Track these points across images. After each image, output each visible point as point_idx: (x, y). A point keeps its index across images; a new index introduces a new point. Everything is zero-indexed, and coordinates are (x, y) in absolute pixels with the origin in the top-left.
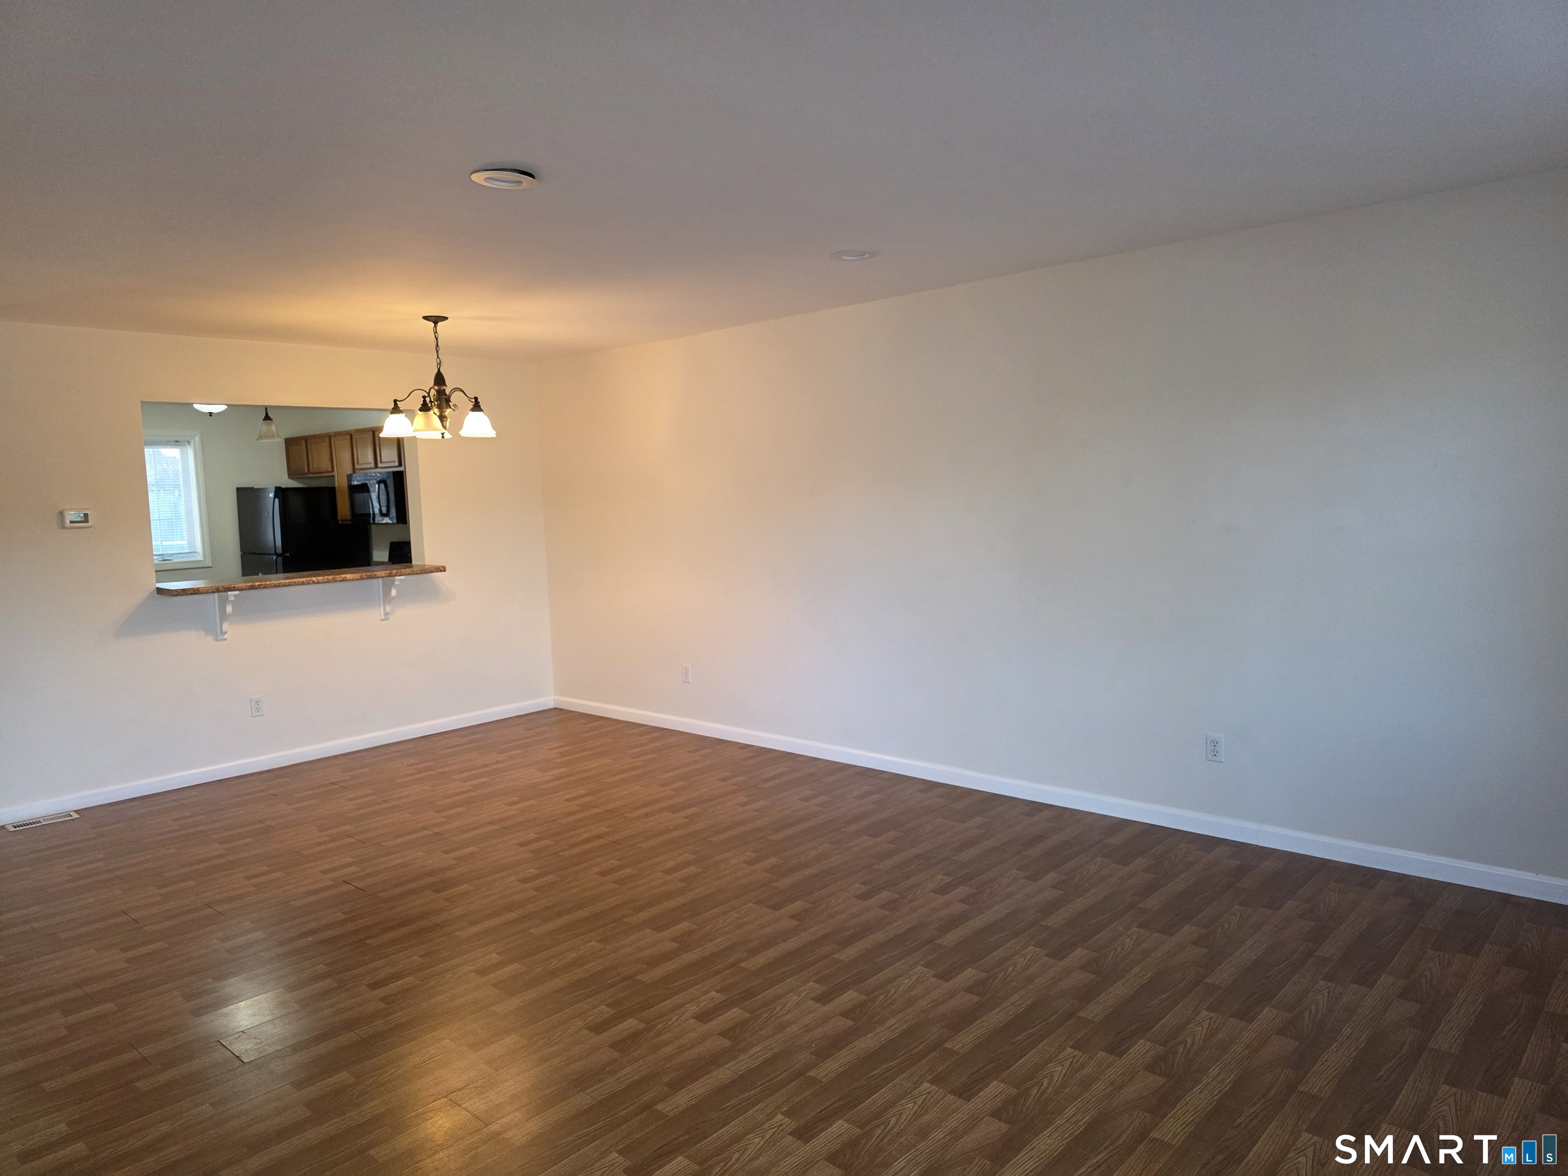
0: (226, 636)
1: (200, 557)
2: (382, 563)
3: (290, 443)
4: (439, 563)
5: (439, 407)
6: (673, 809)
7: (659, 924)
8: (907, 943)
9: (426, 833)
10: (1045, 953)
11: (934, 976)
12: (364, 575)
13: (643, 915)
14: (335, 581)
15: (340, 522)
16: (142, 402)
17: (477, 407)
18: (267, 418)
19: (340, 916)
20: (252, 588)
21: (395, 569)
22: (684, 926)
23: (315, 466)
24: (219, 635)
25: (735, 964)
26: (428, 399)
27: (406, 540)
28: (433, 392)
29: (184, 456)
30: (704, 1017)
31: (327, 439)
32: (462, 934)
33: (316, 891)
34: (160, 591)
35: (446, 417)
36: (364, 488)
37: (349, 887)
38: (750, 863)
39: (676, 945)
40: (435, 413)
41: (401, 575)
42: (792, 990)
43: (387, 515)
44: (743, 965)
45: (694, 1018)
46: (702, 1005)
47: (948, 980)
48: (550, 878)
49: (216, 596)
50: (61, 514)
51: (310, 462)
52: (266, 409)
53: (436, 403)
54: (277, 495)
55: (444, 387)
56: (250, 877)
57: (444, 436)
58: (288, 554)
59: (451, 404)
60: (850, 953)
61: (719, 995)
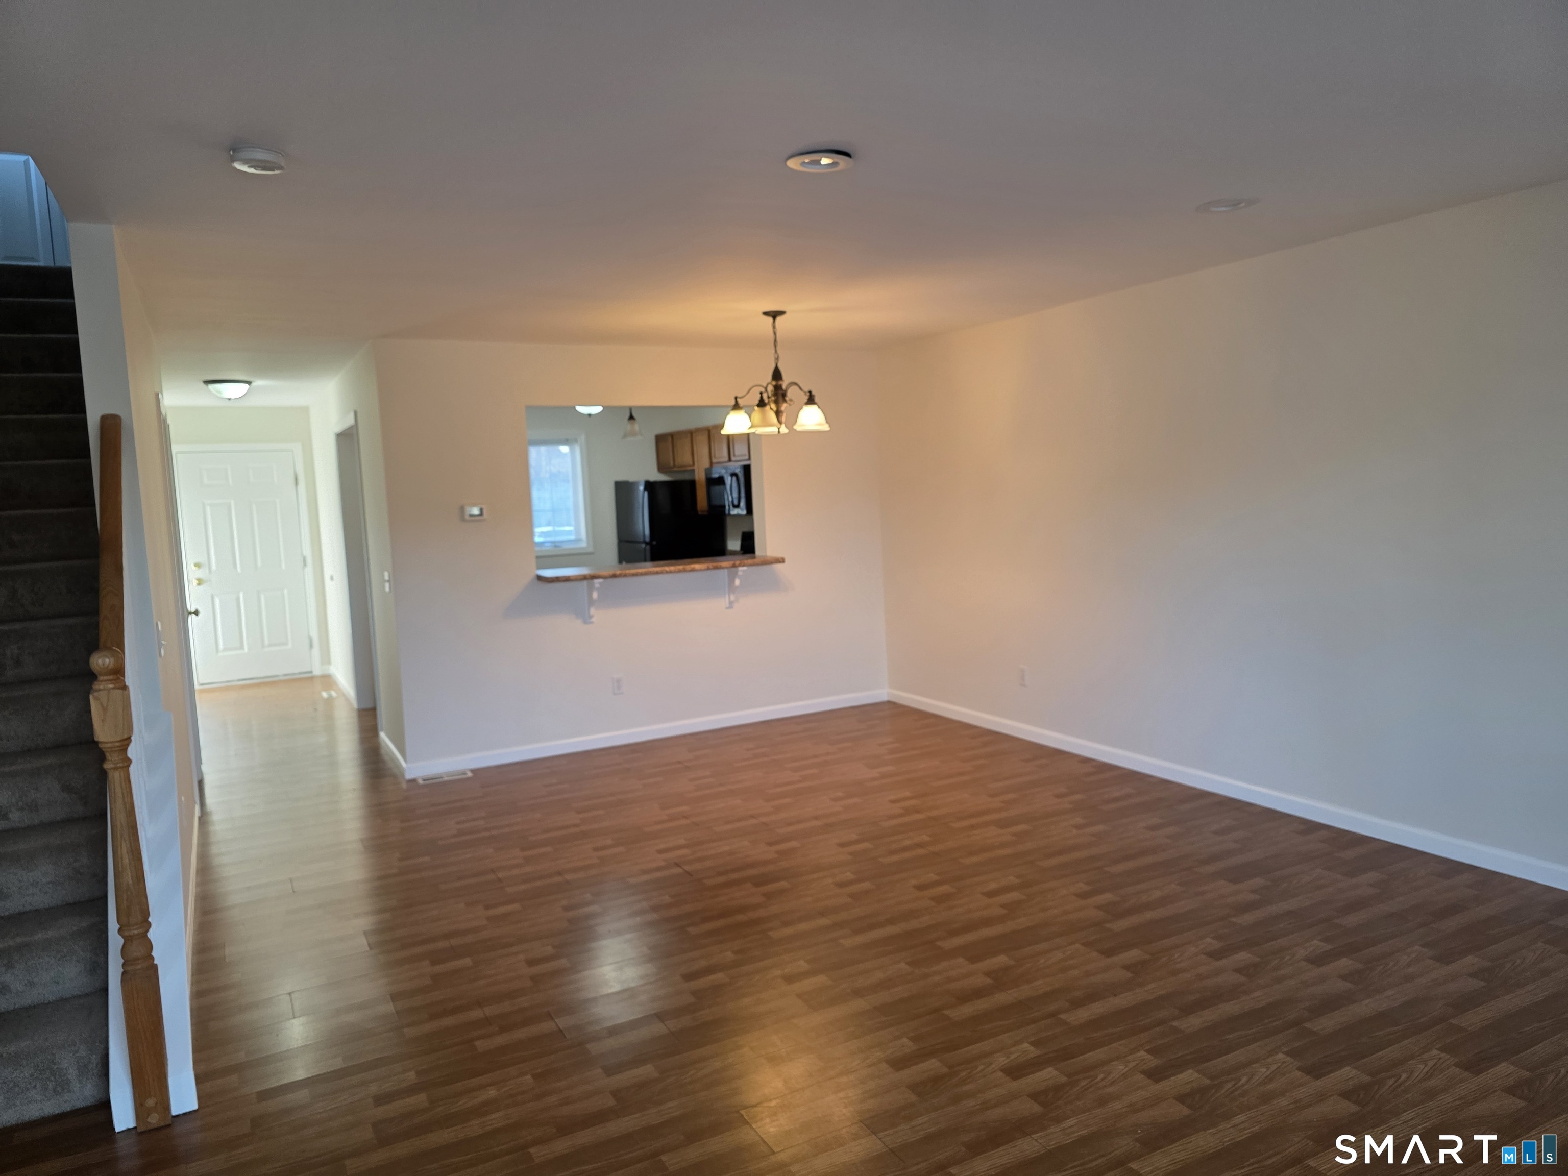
0: (593, 619)
1: (584, 544)
2: (734, 553)
3: (660, 439)
4: (779, 556)
5: (776, 403)
6: (1003, 824)
7: (974, 953)
8: (1266, 1021)
9: (754, 821)
10: (1454, 1062)
11: (1299, 1069)
12: (711, 565)
13: (957, 941)
14: (684, 571)
15: (700, 513)
16: (529, 408)
17: (811, 400)
18: (631, 418)
19: (667, 898)
20: (614, 576)
21: (738, 560)
22: (1002, 960)
23: (680, 461)
24: (586, 619)
25: (1053, 1015)
26: (764, 395)
27: (750, 530)
28: (770, 388)
30: (1015, 1071)
31: (689, 435)
32: (775, 935)
33: (650, 871)
34: (540, 578)
35: (782, 412)
36: (721, 481)
37: (677, 870)
38: (1083, 896)
39: (989, 981)
40: (771, 409)
41: (745, 566)
42: (1118, 1058)
43: (738, 506)
44: (1063, 1016)
45: (1001, 1070)
46: (1012, 1057)
47: (1318, 1077)
48: (866, 885)
49: (585, 583)
50: (462, 509)
51: (676, 458)
52: (631, 409)
53: (773, 398)
54: (645, 489)
55: (780, 382)
56: (596, 849)
57: (780, 430)
58: (654, 543)
59: (787, 399)
60: (1194, 1022)
61: (1032, 1048)
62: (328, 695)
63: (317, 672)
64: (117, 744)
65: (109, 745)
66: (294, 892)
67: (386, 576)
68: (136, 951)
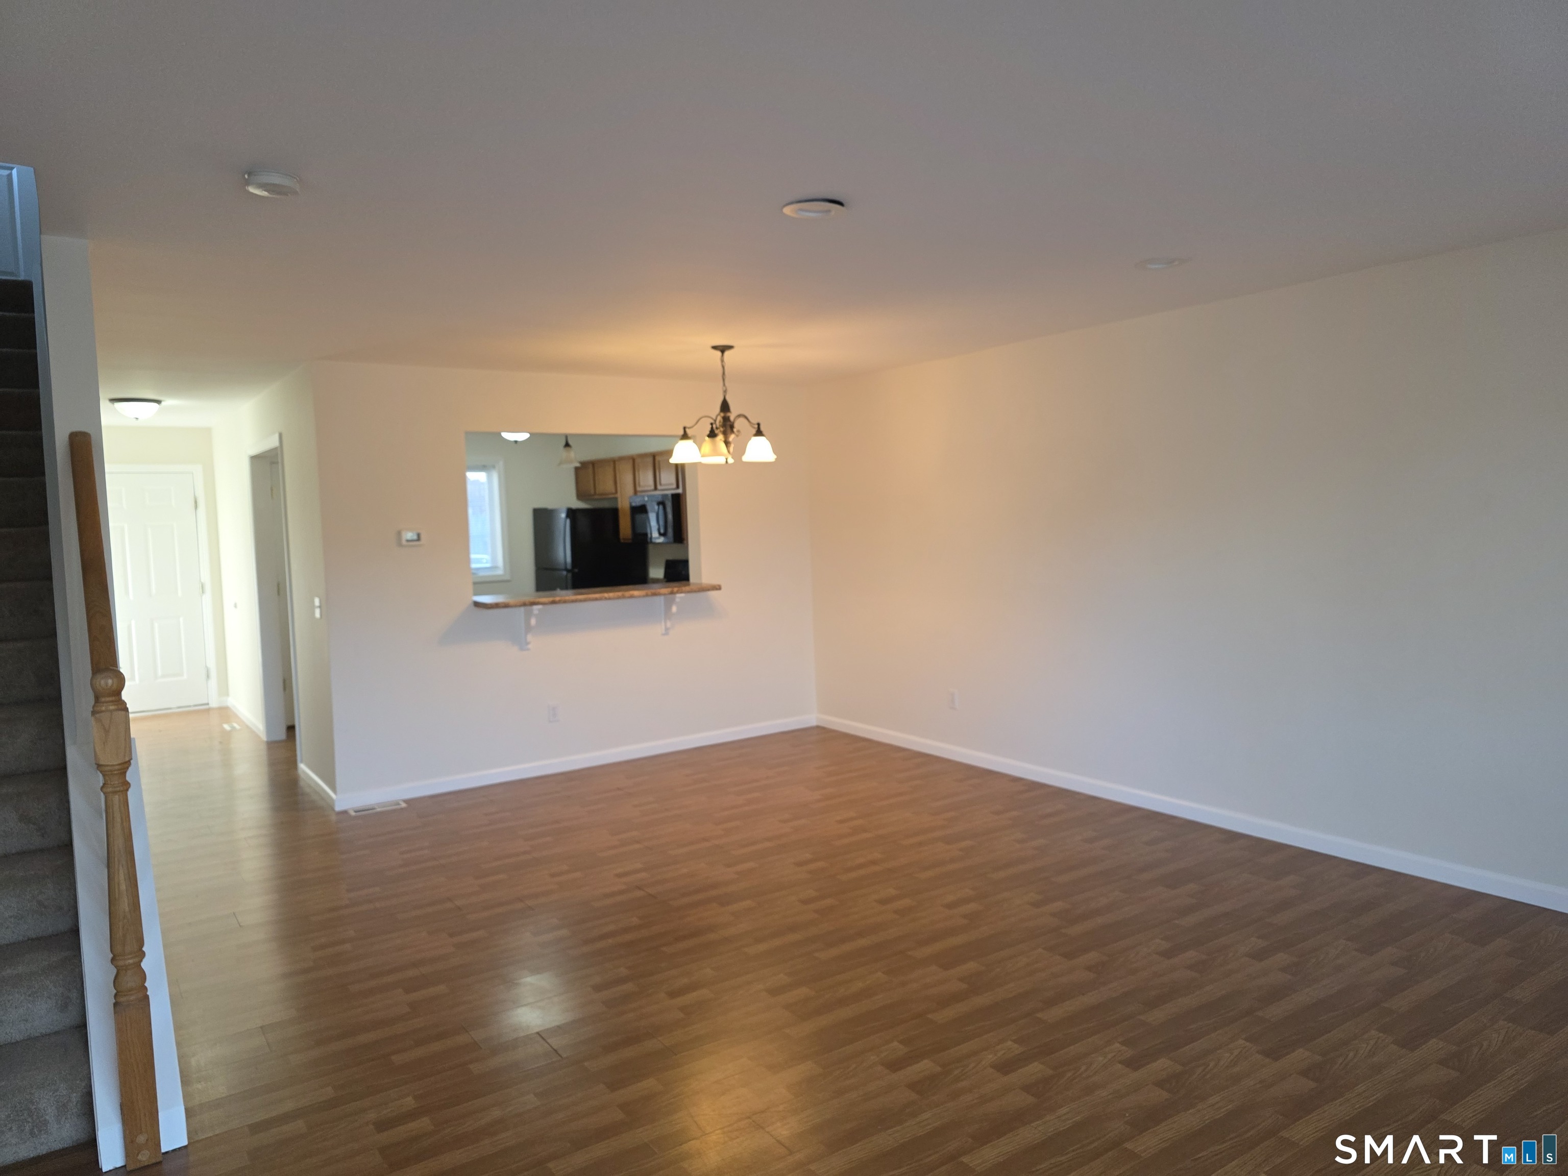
0: (530, 646)
1: (500, 572)
2: (656, 581)
3: (583, 467)
4: (715, 582)
5: (725, 433)
6: (946, 840)
7: (945, 961)
8: (1223, 1012)
9: (706, 844)
10: (1392, 1040)
11: (1259, 1053)
12: (649, 592)
13: (927, 951)
14: (623, 597)
15: (622, 541)
16: (467, 433)
17: (759, 433)
18: (567, 445)
19: (635, 921)
20: (553, 602)
21: (675, 587)
22: (971, 966)
23: (601, 488)
24: (523, 645)
25: (1029, 1014)
26: (714, 426)
27: (683, 558)
28: (719, 419)
29: (489, 478)
30: (1006, 1067)
31: (612, 463)
32: (749, 951)
33: (613, 894)
34: (477, 604)
35: (730, 442)
36: (644, 509)
37: (640, 893)
38: (1036, 905)
39: (964, 986)
40: (720, 439)
41: (681, 593)
42: (1096, 1050)
43: (664, 535)
44: (1040, 1016)
45: (991, 1067)
46: (999, 1054)
47: (1276, 1059)
48: (829, 902)
49: (522, 609)
50: (399, 533)
51: (597, 485)
52: (566, 437)
53: (722, 429)
54: (568, 516)
55: (728, 414)
56: (553, 875)
57: (728, 461)
58: (576, 570)
59: (735, 430)
60: (1157, 1016)
61: (1016, 1046)
62: (231, 727)
63: (214, 704)
64: (117, 767)
65: (109, 768)
66: (240, 926)
67: (317, 602)
68: (129, 981)
